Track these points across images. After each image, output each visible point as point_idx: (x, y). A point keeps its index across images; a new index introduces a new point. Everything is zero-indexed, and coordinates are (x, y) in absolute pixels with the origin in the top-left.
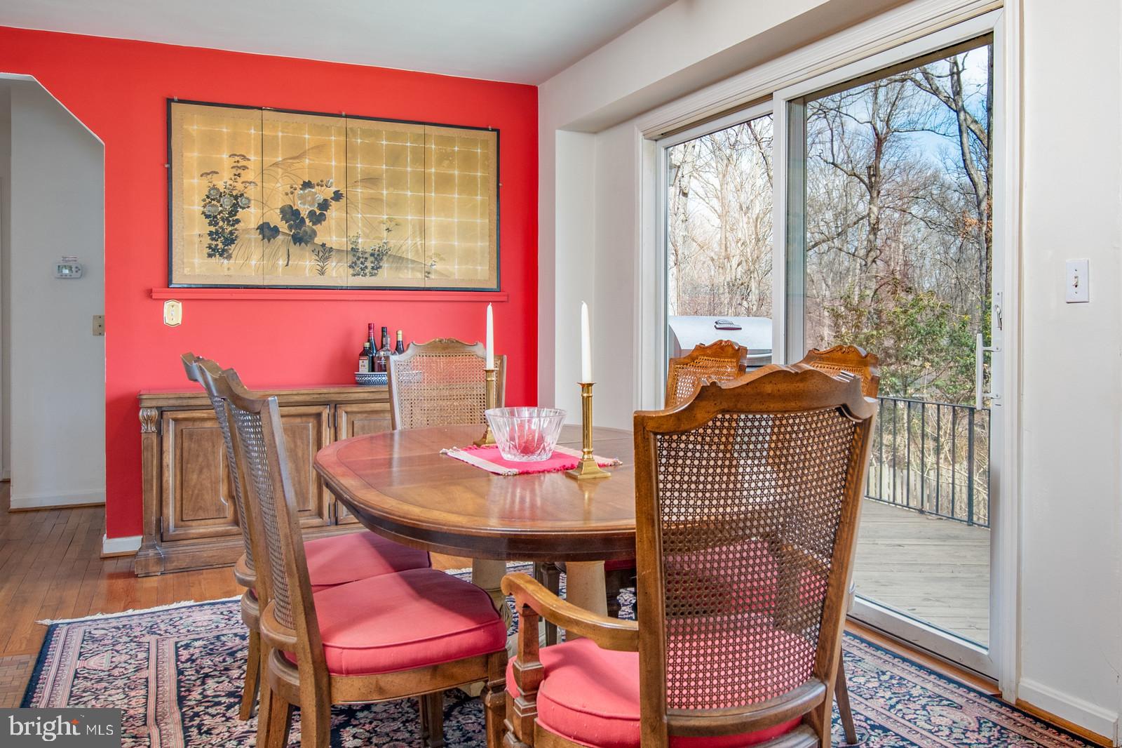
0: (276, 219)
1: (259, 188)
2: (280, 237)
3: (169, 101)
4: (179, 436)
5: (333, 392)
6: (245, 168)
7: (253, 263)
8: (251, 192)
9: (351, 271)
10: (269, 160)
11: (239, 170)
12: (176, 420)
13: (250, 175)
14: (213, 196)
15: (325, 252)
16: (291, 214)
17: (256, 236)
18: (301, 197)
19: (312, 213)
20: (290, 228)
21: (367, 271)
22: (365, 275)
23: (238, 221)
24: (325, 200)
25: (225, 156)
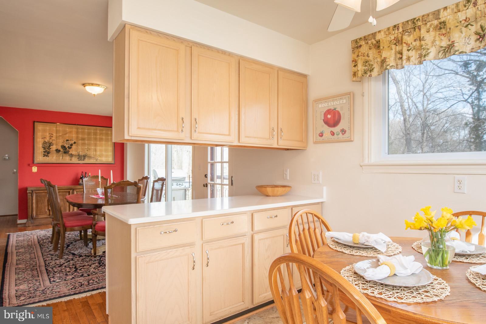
0: (60, 148)
1: (56, 141)
2: (61, 152)
3: (34, 122)
4: (37, 196)
5: (73, 187)
6: (52, 137)
7: (54, 158)
8: (54, 142)
9: (78, 160)
10: (58, 135)
11: (51, 137)
12: (36, 193)
13: (54, 138)
14: (45, 143)
15: (72, 155)
16: (63, 147)
17: (55, 152)
18: (66, 143)
19: (69, 147)
20: (63, 150)
21: (82, 160)
22: (81, 160)
23: (50, 149)
24: (72, 144)
25: (48, 134)
